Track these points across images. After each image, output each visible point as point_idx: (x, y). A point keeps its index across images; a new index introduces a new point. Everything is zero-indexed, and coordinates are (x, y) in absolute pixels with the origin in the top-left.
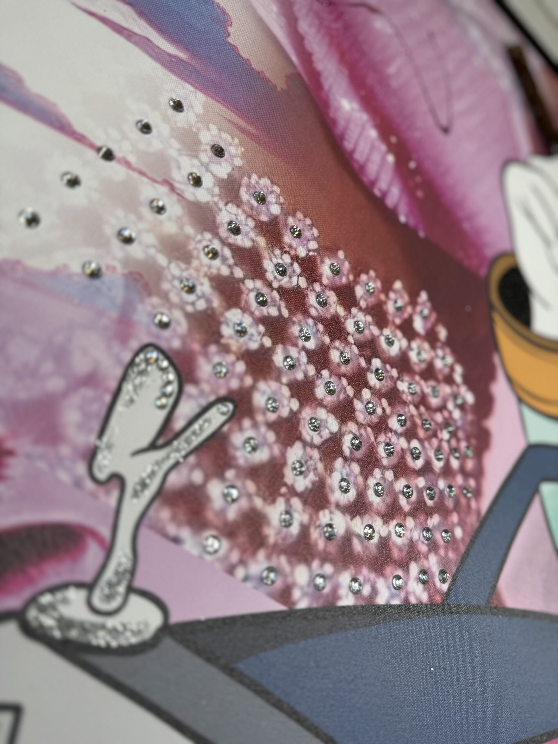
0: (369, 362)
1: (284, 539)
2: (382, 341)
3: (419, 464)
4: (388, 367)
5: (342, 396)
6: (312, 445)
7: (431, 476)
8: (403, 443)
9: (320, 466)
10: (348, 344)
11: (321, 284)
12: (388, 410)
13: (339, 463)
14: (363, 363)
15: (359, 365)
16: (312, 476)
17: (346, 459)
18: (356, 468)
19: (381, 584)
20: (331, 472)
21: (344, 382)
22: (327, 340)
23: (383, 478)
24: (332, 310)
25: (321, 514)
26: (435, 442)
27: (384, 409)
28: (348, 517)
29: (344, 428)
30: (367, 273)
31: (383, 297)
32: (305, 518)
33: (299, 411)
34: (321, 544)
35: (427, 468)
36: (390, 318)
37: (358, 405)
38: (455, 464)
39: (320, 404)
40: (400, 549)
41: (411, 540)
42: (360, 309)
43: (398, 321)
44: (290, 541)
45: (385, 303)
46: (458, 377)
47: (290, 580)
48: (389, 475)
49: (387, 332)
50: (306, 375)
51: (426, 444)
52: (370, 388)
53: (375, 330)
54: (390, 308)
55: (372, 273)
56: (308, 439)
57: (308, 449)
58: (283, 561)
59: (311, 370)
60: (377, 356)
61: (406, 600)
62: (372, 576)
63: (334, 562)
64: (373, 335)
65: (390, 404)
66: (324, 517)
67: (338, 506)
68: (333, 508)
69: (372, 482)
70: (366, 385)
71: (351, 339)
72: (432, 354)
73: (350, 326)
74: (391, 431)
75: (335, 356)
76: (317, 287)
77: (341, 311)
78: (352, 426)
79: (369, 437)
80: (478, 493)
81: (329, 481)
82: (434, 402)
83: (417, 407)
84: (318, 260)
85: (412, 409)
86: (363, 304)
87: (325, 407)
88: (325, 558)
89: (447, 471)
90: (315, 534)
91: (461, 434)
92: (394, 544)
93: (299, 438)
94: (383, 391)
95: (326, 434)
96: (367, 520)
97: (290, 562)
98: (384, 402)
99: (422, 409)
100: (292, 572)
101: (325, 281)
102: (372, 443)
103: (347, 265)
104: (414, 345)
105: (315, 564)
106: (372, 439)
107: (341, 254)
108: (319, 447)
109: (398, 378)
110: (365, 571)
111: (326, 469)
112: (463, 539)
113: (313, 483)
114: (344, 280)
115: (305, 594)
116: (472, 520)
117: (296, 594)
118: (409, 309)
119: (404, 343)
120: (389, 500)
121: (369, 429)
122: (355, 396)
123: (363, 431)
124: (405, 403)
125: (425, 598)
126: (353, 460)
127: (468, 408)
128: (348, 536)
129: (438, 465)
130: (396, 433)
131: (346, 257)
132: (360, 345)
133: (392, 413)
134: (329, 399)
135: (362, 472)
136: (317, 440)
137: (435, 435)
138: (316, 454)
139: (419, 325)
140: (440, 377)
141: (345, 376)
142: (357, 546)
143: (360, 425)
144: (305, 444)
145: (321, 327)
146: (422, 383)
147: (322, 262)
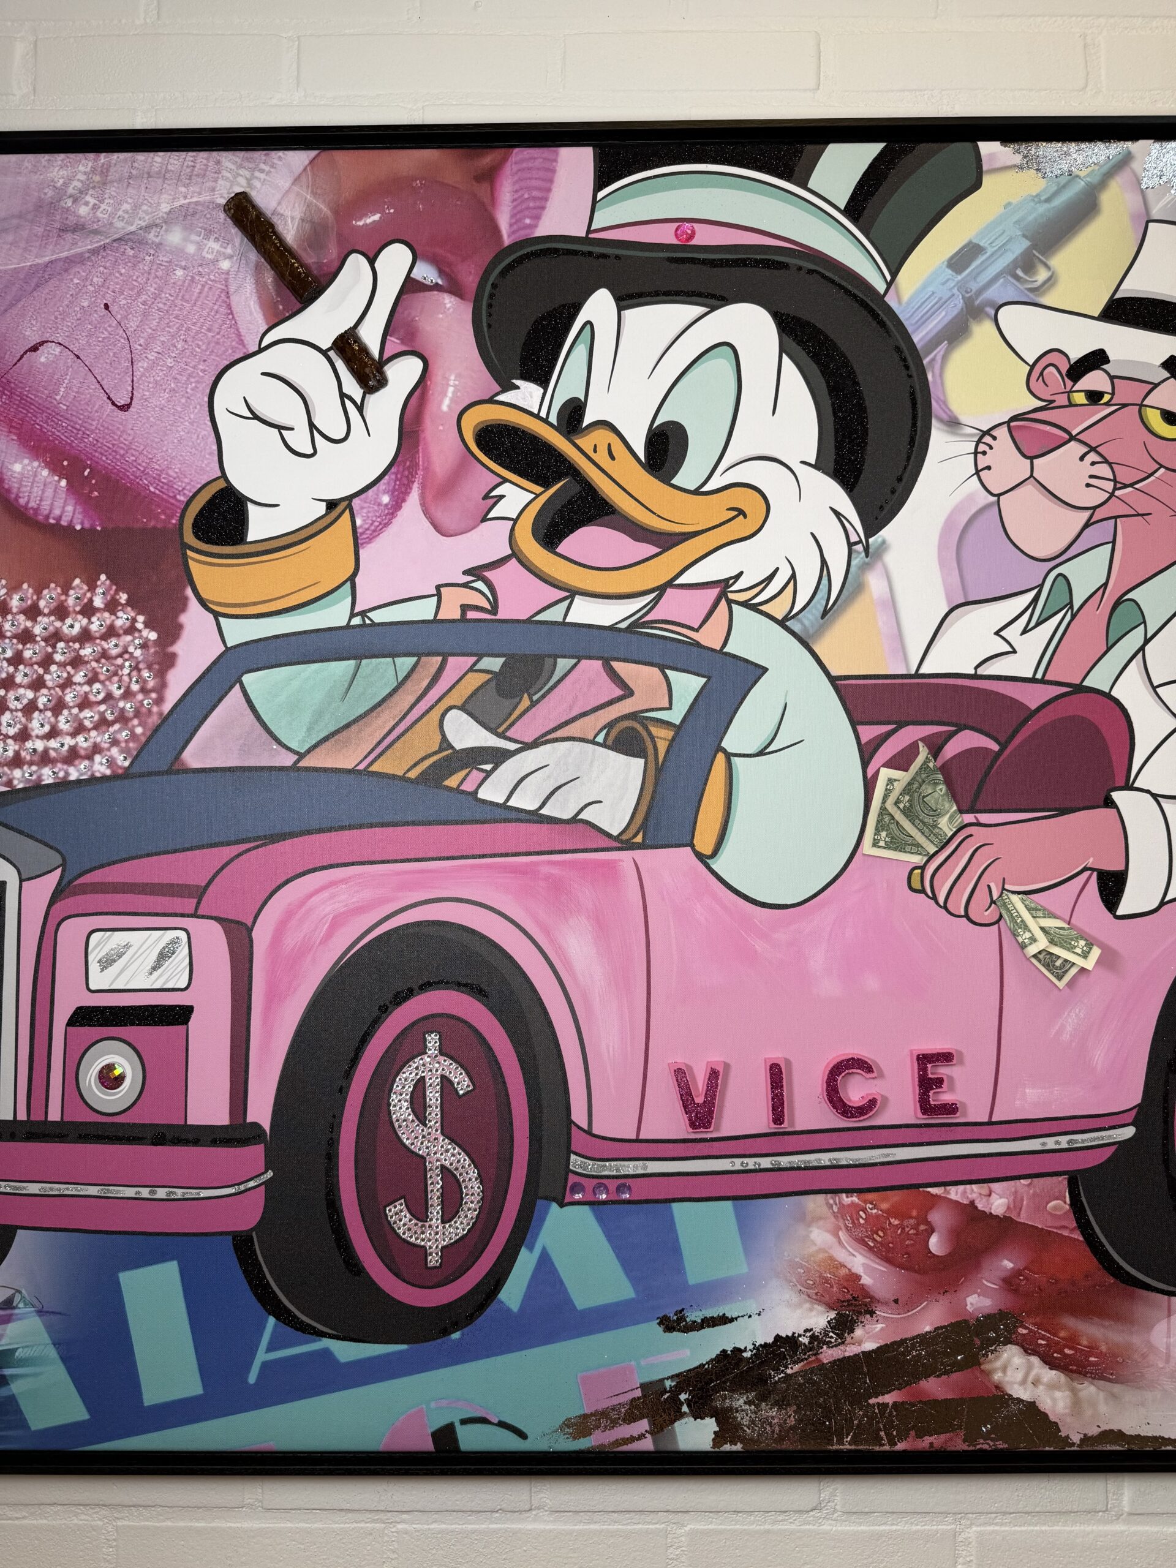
0: (54, 647)
1: (5, 759)
2: (65, 629)
3: (101, 697)
4: (71, 644)
5: (35, 676)
6: (17, 710)
7: (112, 702)
8: (86, 688)
9: (23, 720)
10: (36, 642)
11: (12, 614)
12: (72, 672)
13: (36, 714)
14: (49, 650)
15: (47, 652)
16: (18, 726)
17: (41, 711)
18: (49, 714)
19: (72, 770)
20: (31, 720)
21: (36, 667)
22: (20, 647)
23: (71, 714)
24: (22, 627)
25: (26, 743)
26: (116, 679)
27: (68, 673)
28: (45, 741)
29: (38, 694)
30: (48, 587)
31: (63, 598)
32: (17, 747)
33: (6, 695)
34: (28, 758)
35: (109, 697)
36: (71, 609)
37: (47, 677)
38: (135, 687)
39: (20, 686)
40: (86, 749)
41: (95, 743)
42: (45, 615)
43: (78, 609)
44: (8, 760)
45: (66, 600)
46: (140, 626)
47: (11, 777)
48: (75, 711)
49: (69, 621)
50: (8, 673)
51: (107, 683)
52: (57, 663)
53: (58, 624)
54: (71, 601)
55: (53, 585)
56: (14, 708)
57: (14, 713)
58: (6, 769)
59: (11, 669)
60: (60, 640)
61: (93, 775)
62: (65, 767)
63: (37, 764)
64: (56, 628)
65: (73, 668)
66: (29, 744)
67: (37, 737)
68: (34, 738)
69: (62, 719)
70: (54, 662)
71: (38, 639)
72: (113, 617)
73: (37, 630)
74: (75, 684)
75: (27, 654)
76: (9, 617)
77: (29, 624)
78: (44, 691)
79: (57, 693)
80: (159, 701)
81: (30, 726)
82: (114, 652)
83: (98, 661)
84: (8, 599)
85: (94, 664)
86: (46, 611)
87: (23, 687)
88: (31, 764)
89: (128, 694)
90: (23, 754)
91: (141, 666)
92: (81, 748)
93: (8, 709)
94: (67, 661)
95: (25, 701)
96: (59, 739)
97: (9, 769)
98: (69, 668)
99: (103, 661)
100: (12, 773)
101: (15, 610)
102: (61, 697)
103: (31, 590)
104: (94, 619)
105: (25, 767)
106: (60, 693)
107: (25, 586)
108: (21, 710)
109: (80, 648)
110: (59, 765)
111: (27, 720)
112: (143, 734)
113: (20, 729)
114: (29, 602)
115: (20, 782)
116: (154, 720)
117: (15, 782)
118: (89, 595)
119: (85, 621)
120: (75, 725)
121: (57, 689)
122: (45, 673)
123: (52, 692)
124: (87, 662)
125: (108, 772)
126: (47, 710)
127: (150, 644)
128: (46, 751)
129: (118, 693)
130: (79, 684)
131: (29, 586)
132: (45, 640)
133: (76, 673)
134: (26, 681)
135: (53, 715)
136: (20, 706)
137: (116, 674)
138: (20, 714)
139: (98, 602)
140: (121, 632)
141: (36, 663)
142: (53, 754)
143: (49, 689)
144: (12, 711)
145: (15, 641)
146: (103, 642)
147: (11, 599)
